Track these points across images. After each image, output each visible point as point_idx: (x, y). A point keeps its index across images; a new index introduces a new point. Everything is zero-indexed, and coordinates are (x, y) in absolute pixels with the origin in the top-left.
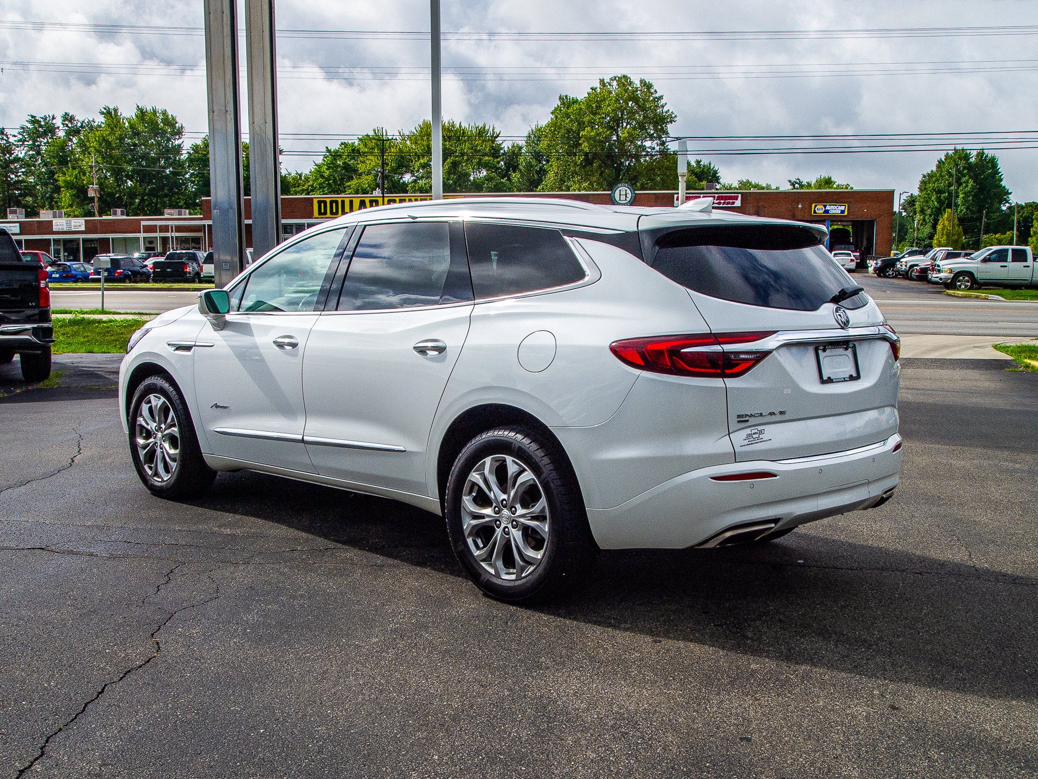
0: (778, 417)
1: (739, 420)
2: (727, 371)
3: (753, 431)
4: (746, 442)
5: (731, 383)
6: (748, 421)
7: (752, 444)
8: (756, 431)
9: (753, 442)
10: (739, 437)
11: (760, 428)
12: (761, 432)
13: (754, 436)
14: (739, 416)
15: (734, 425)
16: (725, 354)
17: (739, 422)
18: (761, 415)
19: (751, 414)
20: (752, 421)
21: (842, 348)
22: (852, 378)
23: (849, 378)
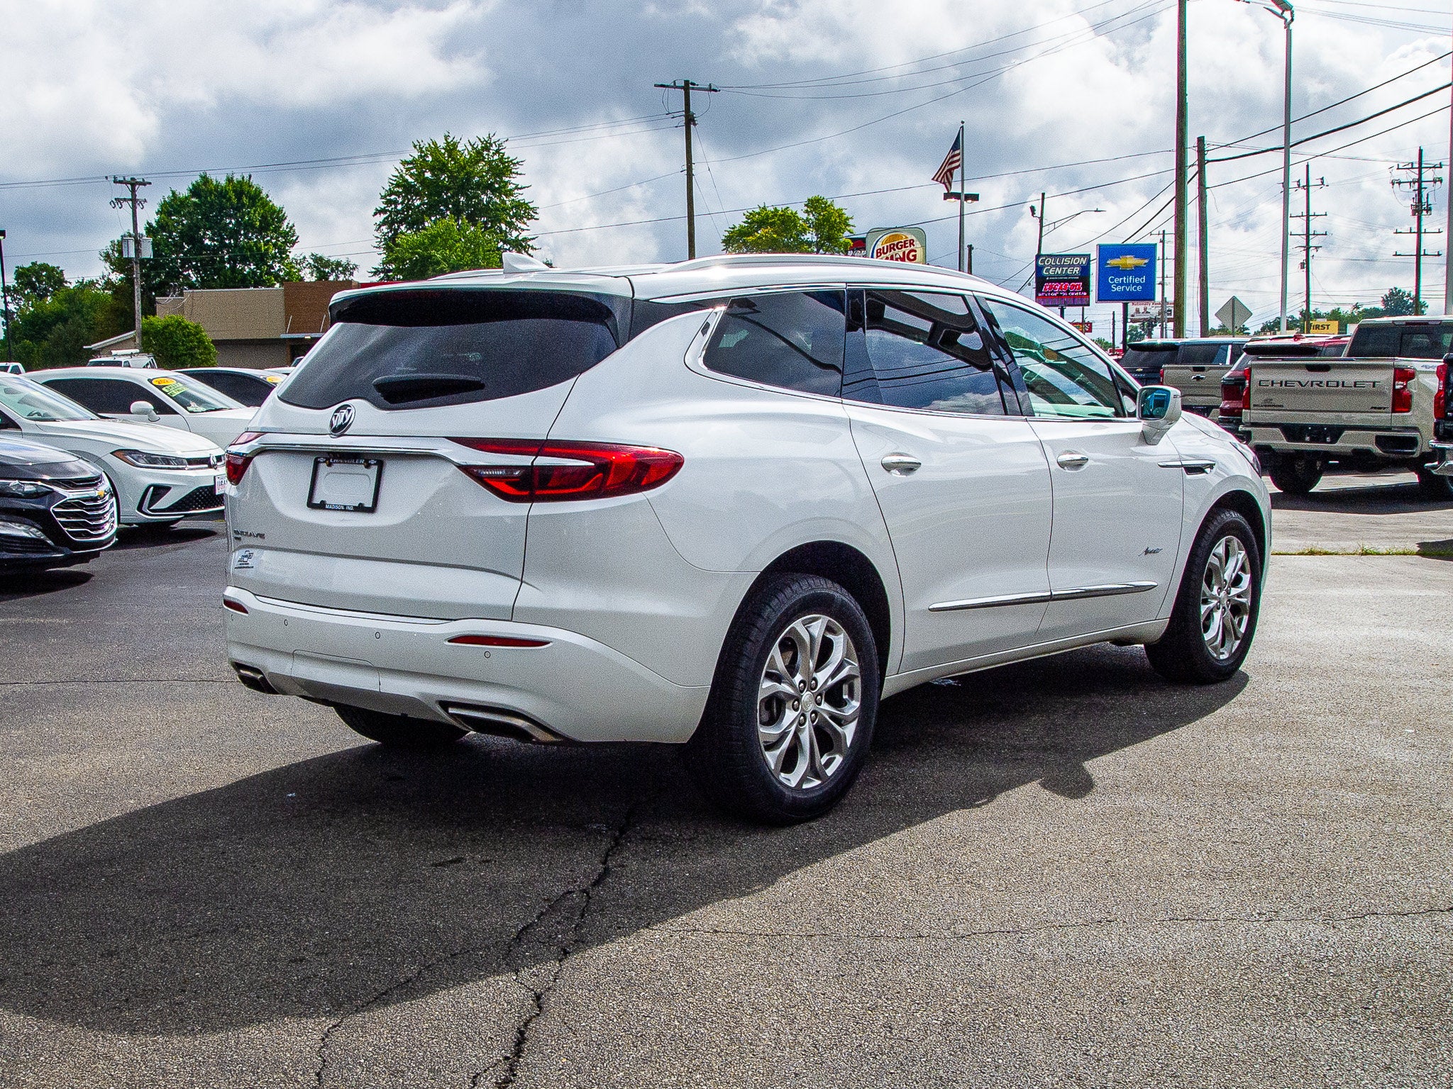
8: (248, 553)
11: (250, 551)
12: (250, 556)
13: (245, 559)
21: (361, 464)
22: (360, 509)
23: (354, 507)
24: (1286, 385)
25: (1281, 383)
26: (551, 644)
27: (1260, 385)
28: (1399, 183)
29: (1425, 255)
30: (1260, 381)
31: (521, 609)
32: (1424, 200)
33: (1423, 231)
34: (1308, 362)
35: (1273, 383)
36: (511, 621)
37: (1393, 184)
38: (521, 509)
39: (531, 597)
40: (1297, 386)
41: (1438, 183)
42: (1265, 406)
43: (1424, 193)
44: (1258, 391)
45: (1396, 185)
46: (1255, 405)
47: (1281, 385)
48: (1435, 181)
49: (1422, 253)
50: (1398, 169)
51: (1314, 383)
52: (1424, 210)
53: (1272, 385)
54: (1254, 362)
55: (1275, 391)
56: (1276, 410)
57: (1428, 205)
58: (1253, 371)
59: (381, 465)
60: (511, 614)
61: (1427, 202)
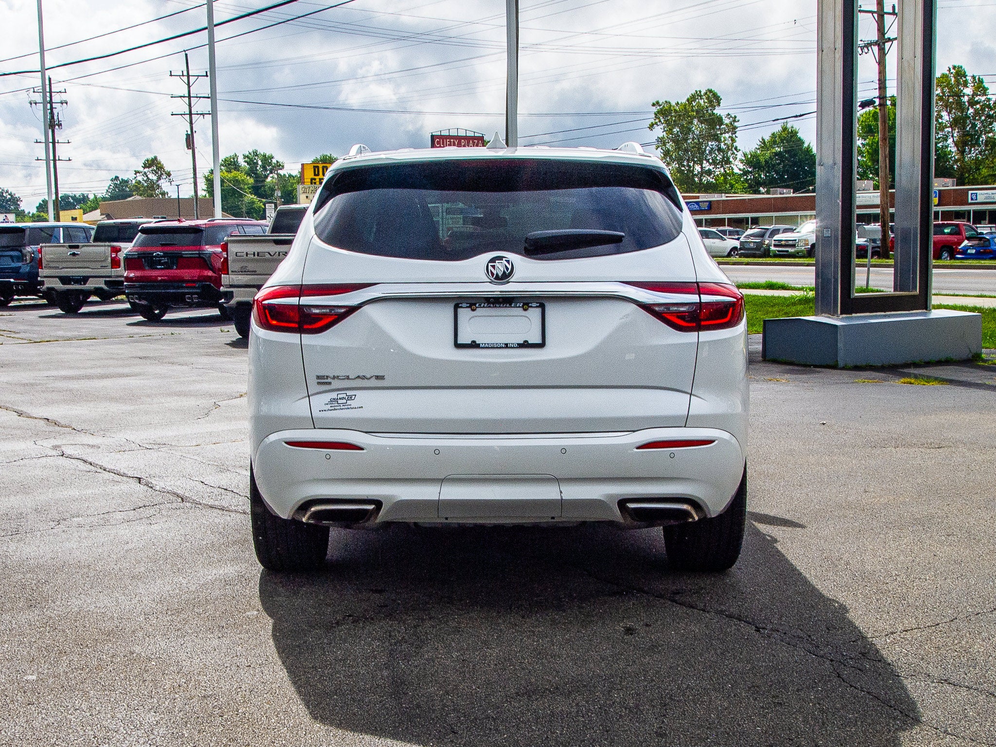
0: (374, 383)
1: (319, 381)
2: (306, 327)
3: (340, 396)
4: (328, 407)
5: (308, 339)
6: (330, 383)
7: (335, 409)
8: (344, 396)
9: (336, 408)
10: (320, 402)
11: (349, 393)
12: (350, 398)
13: (340, 401)
14: (318, 377)
15: (314, 388)
16: (299, 308)
17: (319, 383)
18: (348, 378)
19: (334, 376)
20: (336, 384)
21: (519, 307)
22: (525, 345)
23: (518, 344)
24: (258, 255)
25: (254, 254)
26: (716, 442)
27: (236, 256)
28: (36, 103)
29: (59, 160)
30: (236, 253)
31: (693, 416)
32: (56, 118)
33: (56, 141)
34: (275, 238)
35: (247, 254)
36: (685, 427)
37: (31, 104)
38: (691, 337)
39: (701, 405)
40: (268, 256)
41: (65, 104)
42: (242, 272)
43: (55, 111)
44: (234, 261)
45: (33, 105)
46: (232, 271)
47: (254, 255)
48: (62, 103)
49: (57, 158)
50: (34, 92)
51: (281, 253)
52: (57, 125)
53: (247, 256)
54: (229, 239)
55: (248, 261)
56: (250, 275)
57: (59, 121)
58: (229, 245)
59: (542, 306)
60: (686, 421)
61: (58, 118)
